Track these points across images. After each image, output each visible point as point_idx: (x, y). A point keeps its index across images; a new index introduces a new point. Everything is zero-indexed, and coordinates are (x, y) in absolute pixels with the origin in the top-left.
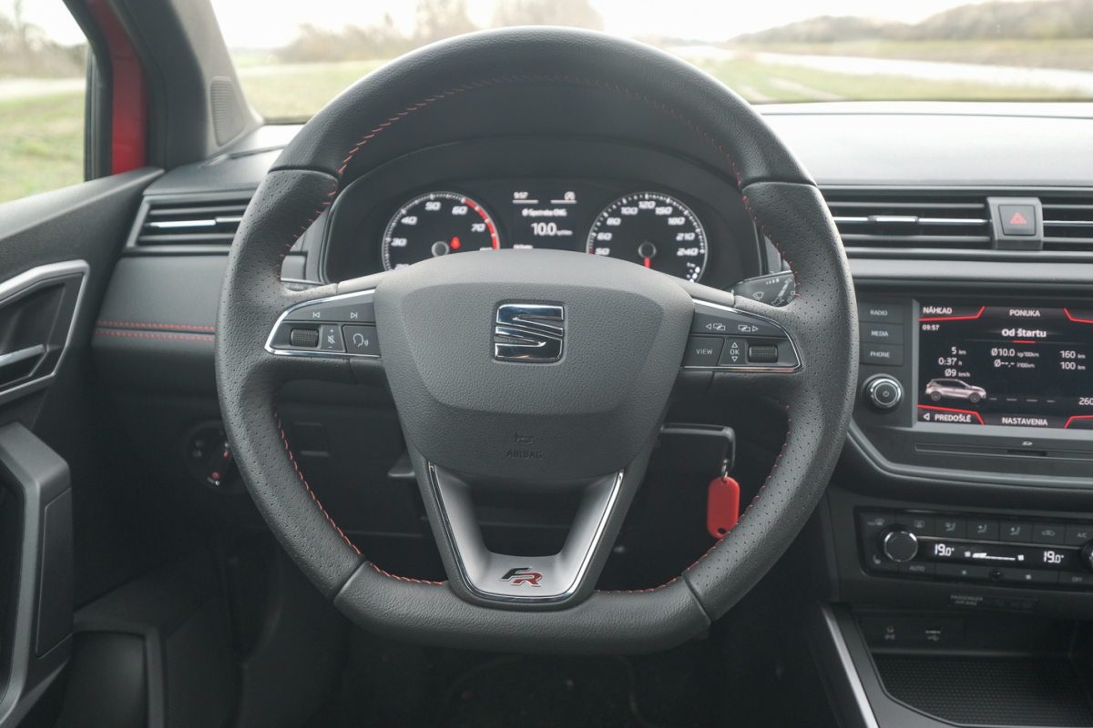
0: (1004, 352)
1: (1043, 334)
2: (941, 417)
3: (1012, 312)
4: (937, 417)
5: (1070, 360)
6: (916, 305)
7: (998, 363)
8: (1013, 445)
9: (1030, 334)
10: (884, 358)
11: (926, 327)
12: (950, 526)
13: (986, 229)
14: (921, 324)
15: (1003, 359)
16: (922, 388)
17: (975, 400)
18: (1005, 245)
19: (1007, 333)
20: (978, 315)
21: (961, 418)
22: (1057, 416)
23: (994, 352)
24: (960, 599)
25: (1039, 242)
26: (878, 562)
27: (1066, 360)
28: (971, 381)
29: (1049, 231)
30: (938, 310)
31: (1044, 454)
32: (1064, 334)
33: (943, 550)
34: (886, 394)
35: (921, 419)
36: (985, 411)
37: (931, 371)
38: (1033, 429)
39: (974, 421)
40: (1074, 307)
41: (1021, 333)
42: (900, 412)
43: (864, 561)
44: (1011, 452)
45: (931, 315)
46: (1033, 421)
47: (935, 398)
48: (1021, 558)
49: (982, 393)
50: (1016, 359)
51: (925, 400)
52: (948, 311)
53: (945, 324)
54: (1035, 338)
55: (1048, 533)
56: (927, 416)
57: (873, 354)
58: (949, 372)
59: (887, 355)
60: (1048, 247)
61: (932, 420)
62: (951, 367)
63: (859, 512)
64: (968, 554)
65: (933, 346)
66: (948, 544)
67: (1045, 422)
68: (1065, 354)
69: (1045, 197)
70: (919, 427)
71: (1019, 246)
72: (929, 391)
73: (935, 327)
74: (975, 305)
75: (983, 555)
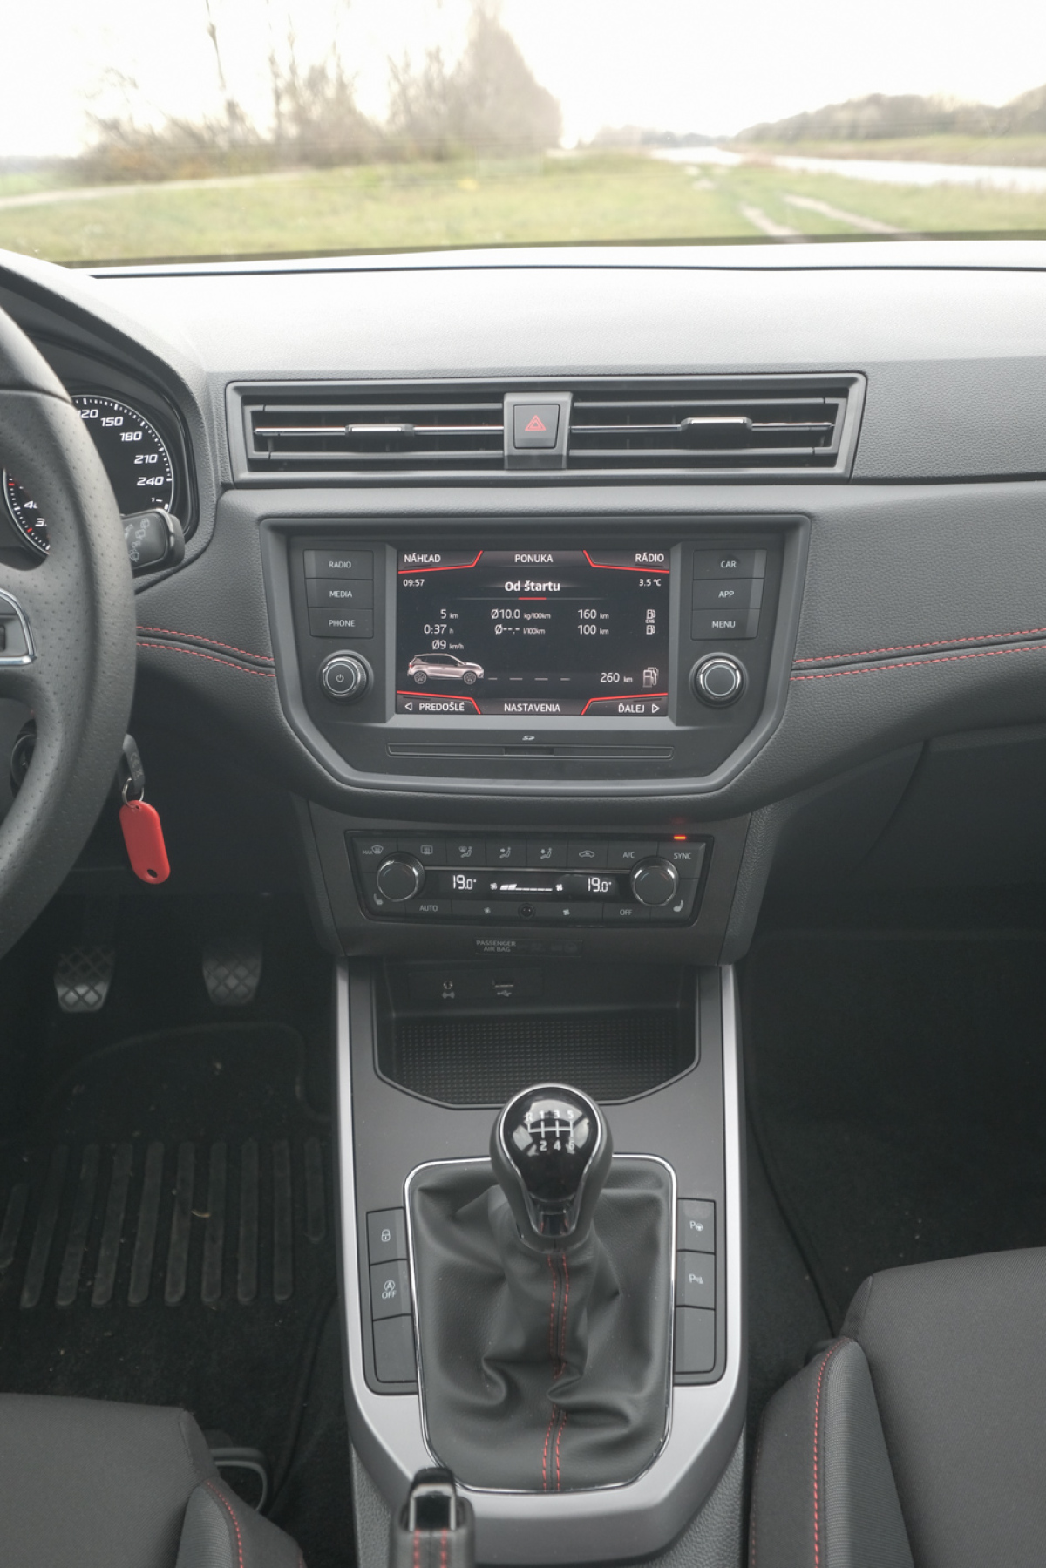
0: (507, 614)
1: (557, 587)
2: (427, 706)
3: (518, 557)
4: (422, 706)
5: (590, 622)
6: (391, 553)
7: (499, 629)
8: (510, 741)
9: (540, 587)
10: (347, 628)
11: (408, 583)
12: (465, 852)
13: (496, 441)
14: (400, 578)
15: (505, 623)
16: (402, 666)
17: (470, 681)
18: (517, 462)
19: (512, 586)
20: (472, 564)
21: (452, 706)
22: (574, 697)
23: (495, 614)
24: (490, 945)
25: (560, 456)
26: (379, 902)
27: (585, 622)
28: (465, 656)
29: (576, 440)
30: (423, 558)
31: (550, 751)
32: (583, 585)
33: (462, 882)
34: (340, 678)
35: (400, 710)
36: (483, 695)
38: (544, 717)
39: (469, 711)
40: (596, 549)
41: (529, 586)
42: (365, 700)
43: (363, 897)
44: (508, 750)
45: (414, 565)
46: (541, 707)
47: (420, 680)
48: (559, 887)
49: (479, 672)
50: (523, 623)
51: (406, 684)
52: (435, 559)
53: (432, 576)
54: (547, 593)
55: (587, 853)
56: (409, 706)
57: (331, 622)
58: (437, 644)
59: (351, 623)
60: (574, 463)
61: (416, 711)
62: (440, 637)
63: (353, 841)
64: (494, 886)
65: (415, 608)
66: (468, 875)
67: (558, 708)
68: (585, 614)
69: (580, 391)
70: (397, 721)
71: (535, 465)
72: (412, 671)
73: (419, 582)
74: (469, 549)
75: (513, 887)
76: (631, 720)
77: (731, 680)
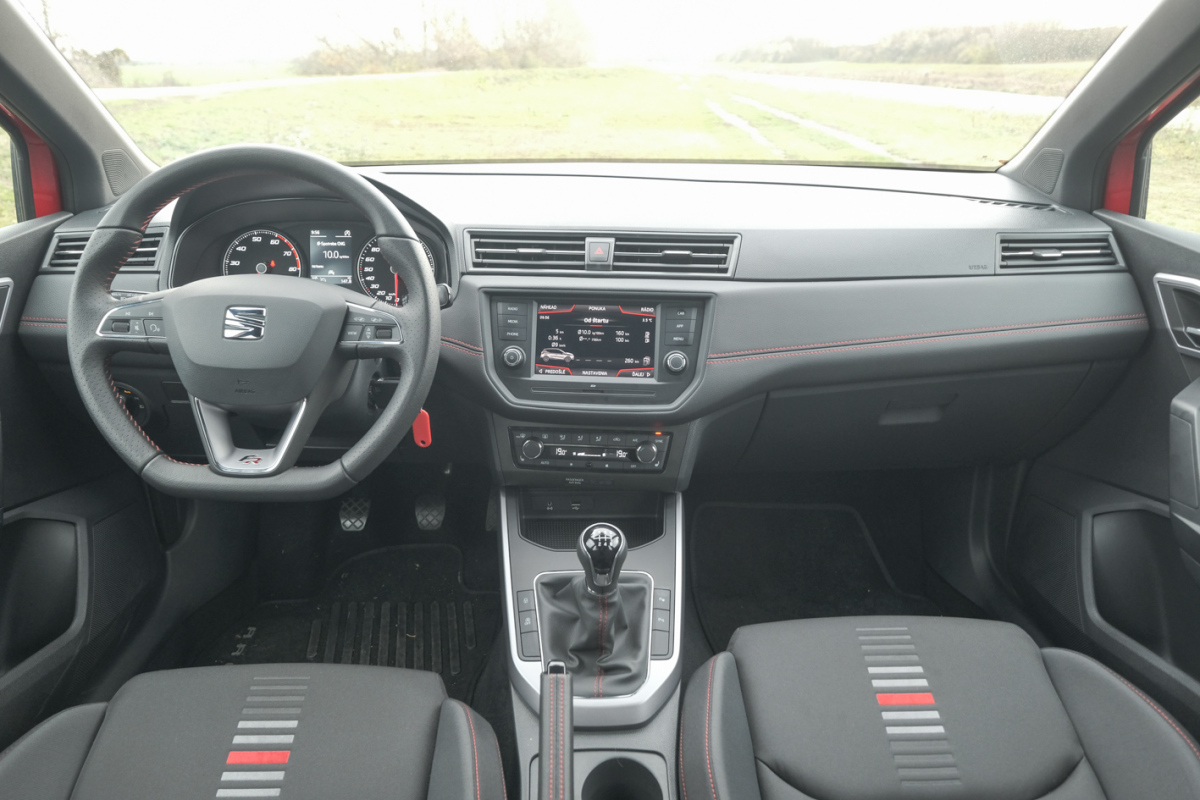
0: (585, 332)
1: (606, 321)
2: (549, 371)
3: (590, 308)
4: (546, 371)
5: (621, 336)
6: (535, 304)
7: (581, 339)
8: (585, 387)
9: (600, 321)
10: (515, 336)
11: (542, 317)
12: (563, 437)
13: (582, 258)
14: (539, 315)
15: (584, 336)
16: (538, 353)
17: (568, 361)
18: (591, 267)
19: (587, 320)
20: (570, 310)
21: (560, 371)
22: (613, 369)
23: (579, 332)
24: (572, 481)
25: (609, 266)
26: (523, 460)
27: (619, 336)
28: (566, 350)
29: (617, 258)
30: (549, 307)
31: (602, 392)
32: (619, 321)
33: (561, 452)
34: (512, 358)
35: (537, 372)
36: (574, 367)
37: (543, 344)
38: (600, 377)
39: (567, 374)
40: (625, 305)
41: (595, 320)
42: (522, 368)
43: (515, 459)
44: (584, 391)
45: (545, 310)
46: (600, 373)
47: (546, 360)
48: (604, 455)
49: (572, 357)
50: (591, 336)
51: (539, 361)
52: (554, 307)
53: (553, 315)
54: (602, 323)
55: (617, 439)
56: (541, 371)
57: (508, 334)
58: (554, 344)
59: (517, 334)
60: (616, 268)
61: (544, 373)
62: (555, 341)
63: (513, 431)
64: (574, 454)
65: (545, 329)
66: (563, 448)
67: (606, 373)
68: (619, 333)
69: (619, 238)
70: (535, 377)
71: (599, 269)
72: (542, 356)
73: (548, 318)
74: (570, 304)
75: (583, 454)
76: (638, 379)
77: (681, 363)
